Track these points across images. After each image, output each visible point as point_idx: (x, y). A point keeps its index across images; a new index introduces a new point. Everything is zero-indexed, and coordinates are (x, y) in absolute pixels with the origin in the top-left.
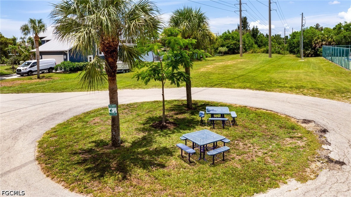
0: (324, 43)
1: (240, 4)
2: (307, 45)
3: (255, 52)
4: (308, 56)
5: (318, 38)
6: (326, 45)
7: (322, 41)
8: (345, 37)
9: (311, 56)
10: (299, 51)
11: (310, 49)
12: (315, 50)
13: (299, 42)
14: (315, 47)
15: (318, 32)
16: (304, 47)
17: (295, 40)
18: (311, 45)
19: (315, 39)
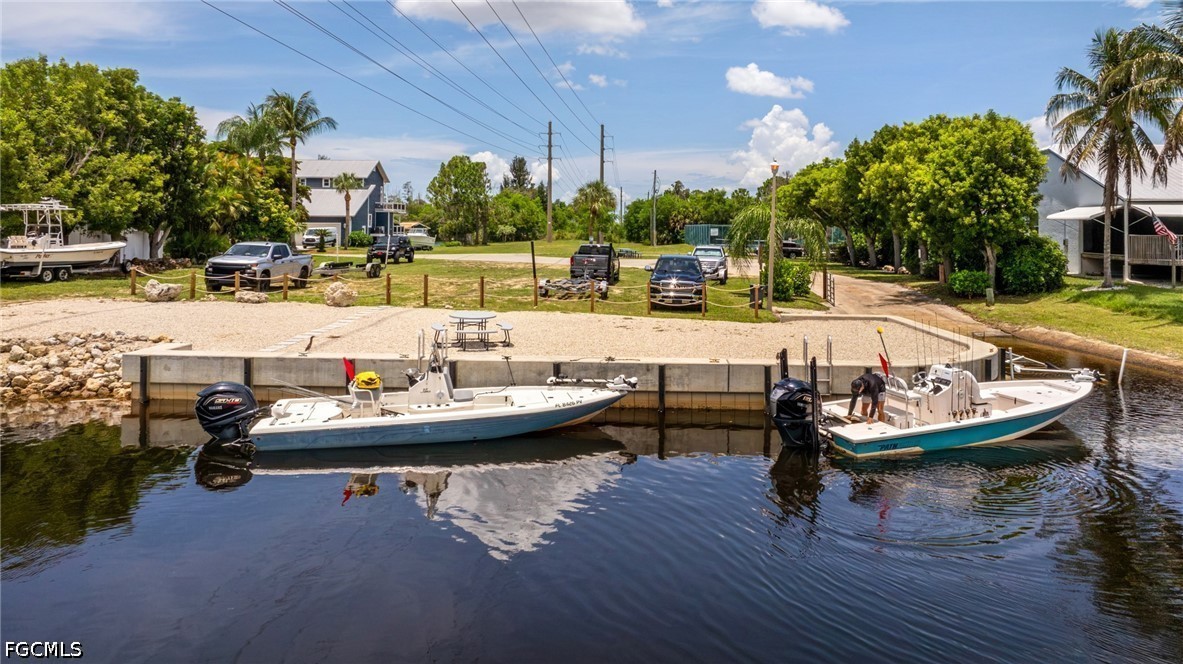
0: (687, 221)
1: (550, 134)
2: (663, 224)
3: (563, 238)
4: (662, 243)
5: (679, 213)
6: (690, 223)
7: (685, 218)
8: (717, 212)
9: (668, 243)
10: (648, 236)
11: (666, 232)
12: (673, 232)
13: (649, 219)
14: (675, 227)
15: (679, 202)
16: (657, 227)
17: (641, 216)
18: (668, 225)
19: (674, 213)
